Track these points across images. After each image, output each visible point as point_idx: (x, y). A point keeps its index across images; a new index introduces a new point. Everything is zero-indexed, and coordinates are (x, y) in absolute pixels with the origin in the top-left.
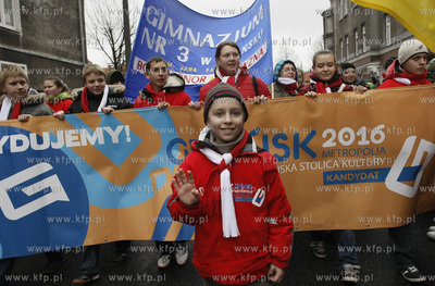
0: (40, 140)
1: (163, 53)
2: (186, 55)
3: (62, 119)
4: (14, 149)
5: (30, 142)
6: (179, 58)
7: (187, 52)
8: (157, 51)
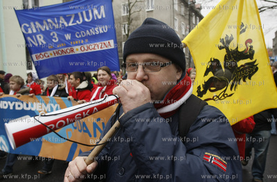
0: (27, 106)
1: (44, 43)
2: (56, 36)
3: (32, 97)
4: (17, 108)
5: (23, 106)
6: (54, 40)
7: (56, 35)
8: (40, 44)
